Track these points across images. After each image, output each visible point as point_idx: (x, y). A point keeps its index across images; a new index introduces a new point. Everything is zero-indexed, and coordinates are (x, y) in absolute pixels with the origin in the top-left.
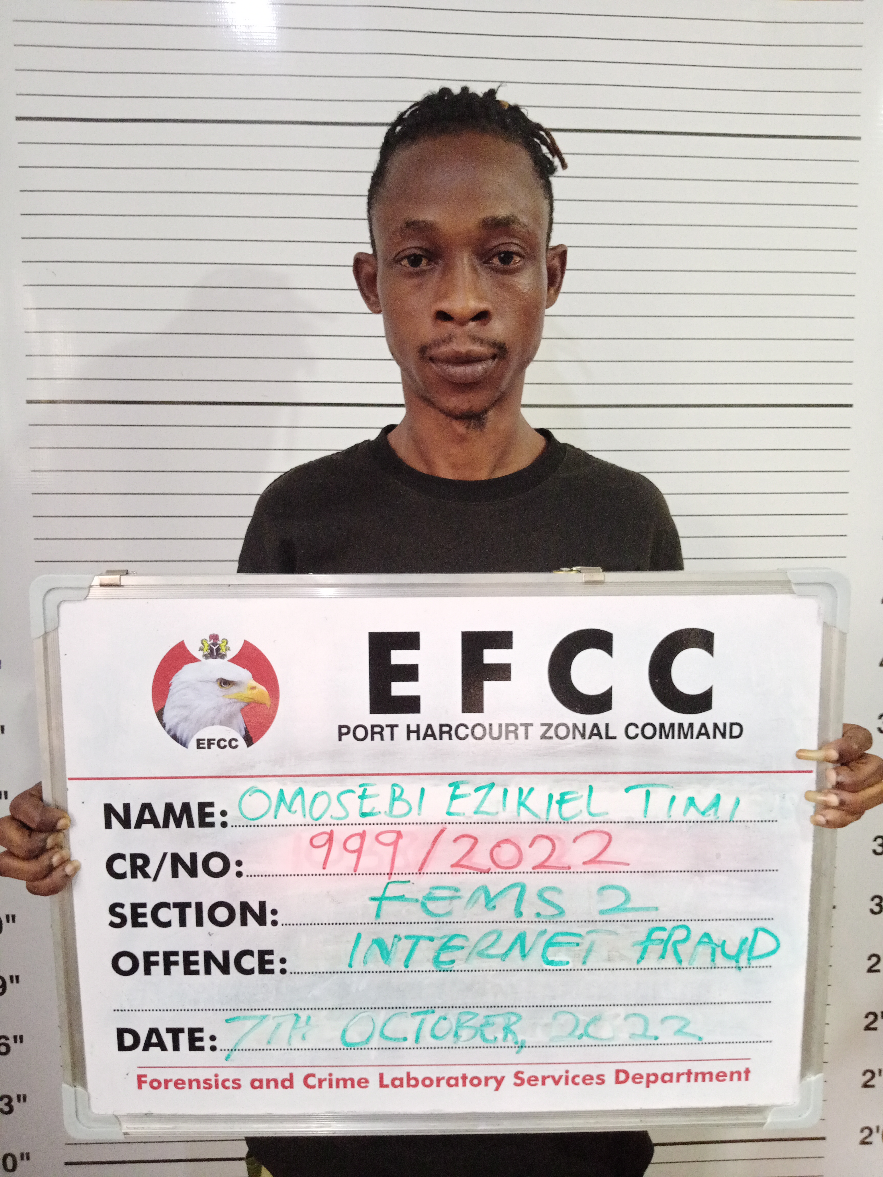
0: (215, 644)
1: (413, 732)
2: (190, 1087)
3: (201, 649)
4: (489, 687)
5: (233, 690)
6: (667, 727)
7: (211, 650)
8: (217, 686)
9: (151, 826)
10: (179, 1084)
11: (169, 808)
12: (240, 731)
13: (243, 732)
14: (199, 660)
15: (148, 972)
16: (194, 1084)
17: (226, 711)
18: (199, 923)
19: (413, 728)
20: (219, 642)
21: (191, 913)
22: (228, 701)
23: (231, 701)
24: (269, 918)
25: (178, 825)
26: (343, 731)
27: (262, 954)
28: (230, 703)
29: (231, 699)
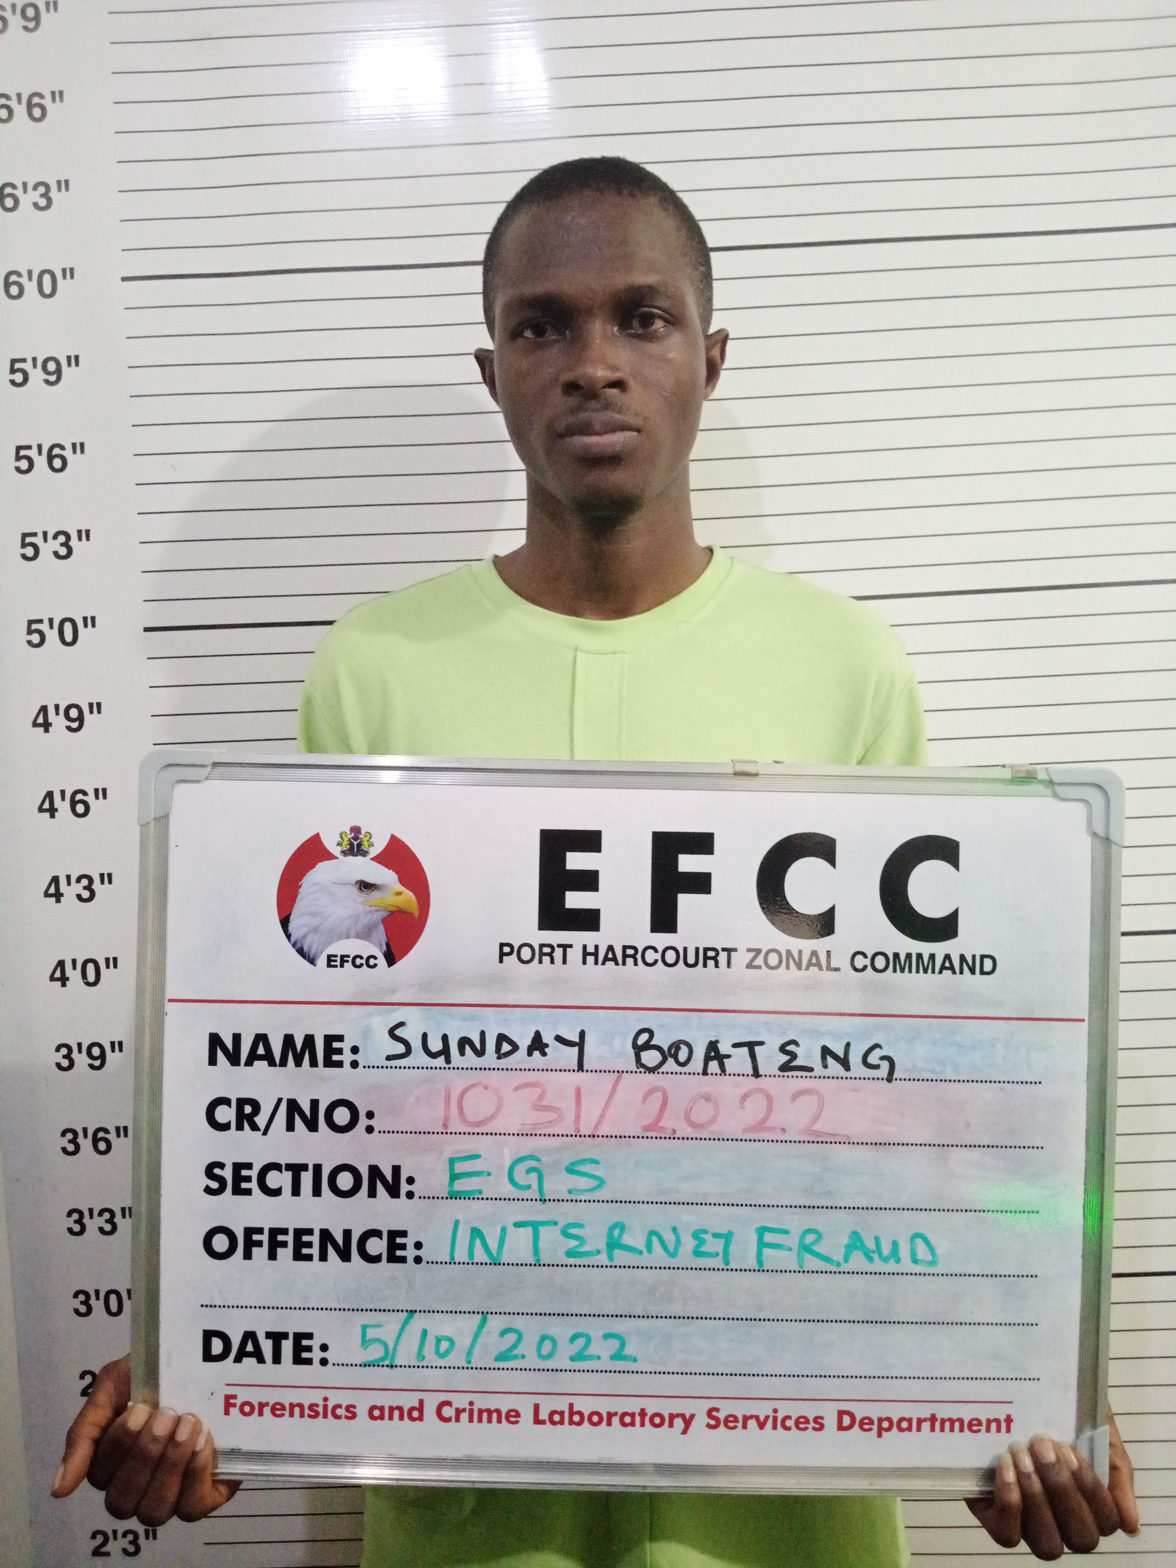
0: (356, 838)
1: (590, 954)
2: (292, 1415)
3: (339, 844)
4: (685, 901)
5: (375, 894)
6: (902, 958)
7: (351, 844)
8: (355, 890)
9: (265, 1063)
10: (277, 1410)
11: (289, 1040)
12: (381, 946)
13: (384, 948)
14: (337, 858)
15: (248, 1255)
16: (297, 1410)
17: (365, 920)
18: (317, 1192)
19: (590, 949)
20: (361, 836)
21: (307, 1179)
22: (368, 909)
23: (372, 909)
24: (404, 1188)
25: (298, 1063)
26: (505, 950)
27: (393, 1235)
28: (369, 912)
29: (372, 906)
